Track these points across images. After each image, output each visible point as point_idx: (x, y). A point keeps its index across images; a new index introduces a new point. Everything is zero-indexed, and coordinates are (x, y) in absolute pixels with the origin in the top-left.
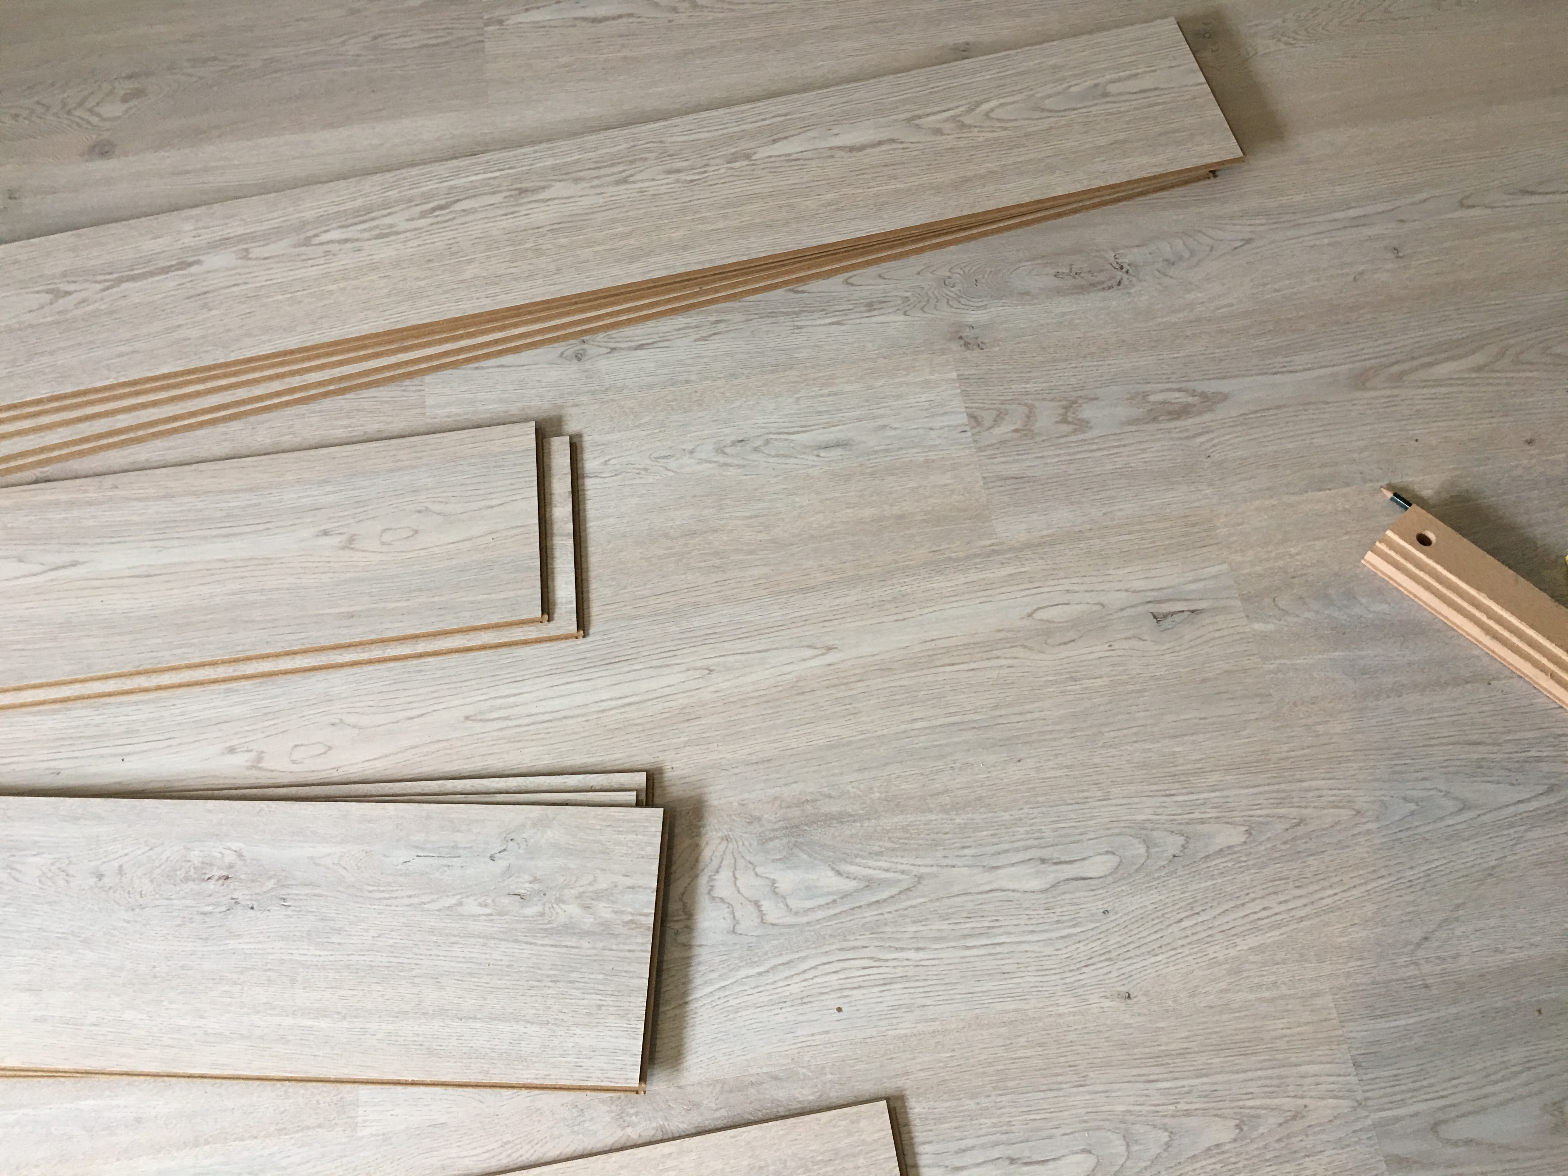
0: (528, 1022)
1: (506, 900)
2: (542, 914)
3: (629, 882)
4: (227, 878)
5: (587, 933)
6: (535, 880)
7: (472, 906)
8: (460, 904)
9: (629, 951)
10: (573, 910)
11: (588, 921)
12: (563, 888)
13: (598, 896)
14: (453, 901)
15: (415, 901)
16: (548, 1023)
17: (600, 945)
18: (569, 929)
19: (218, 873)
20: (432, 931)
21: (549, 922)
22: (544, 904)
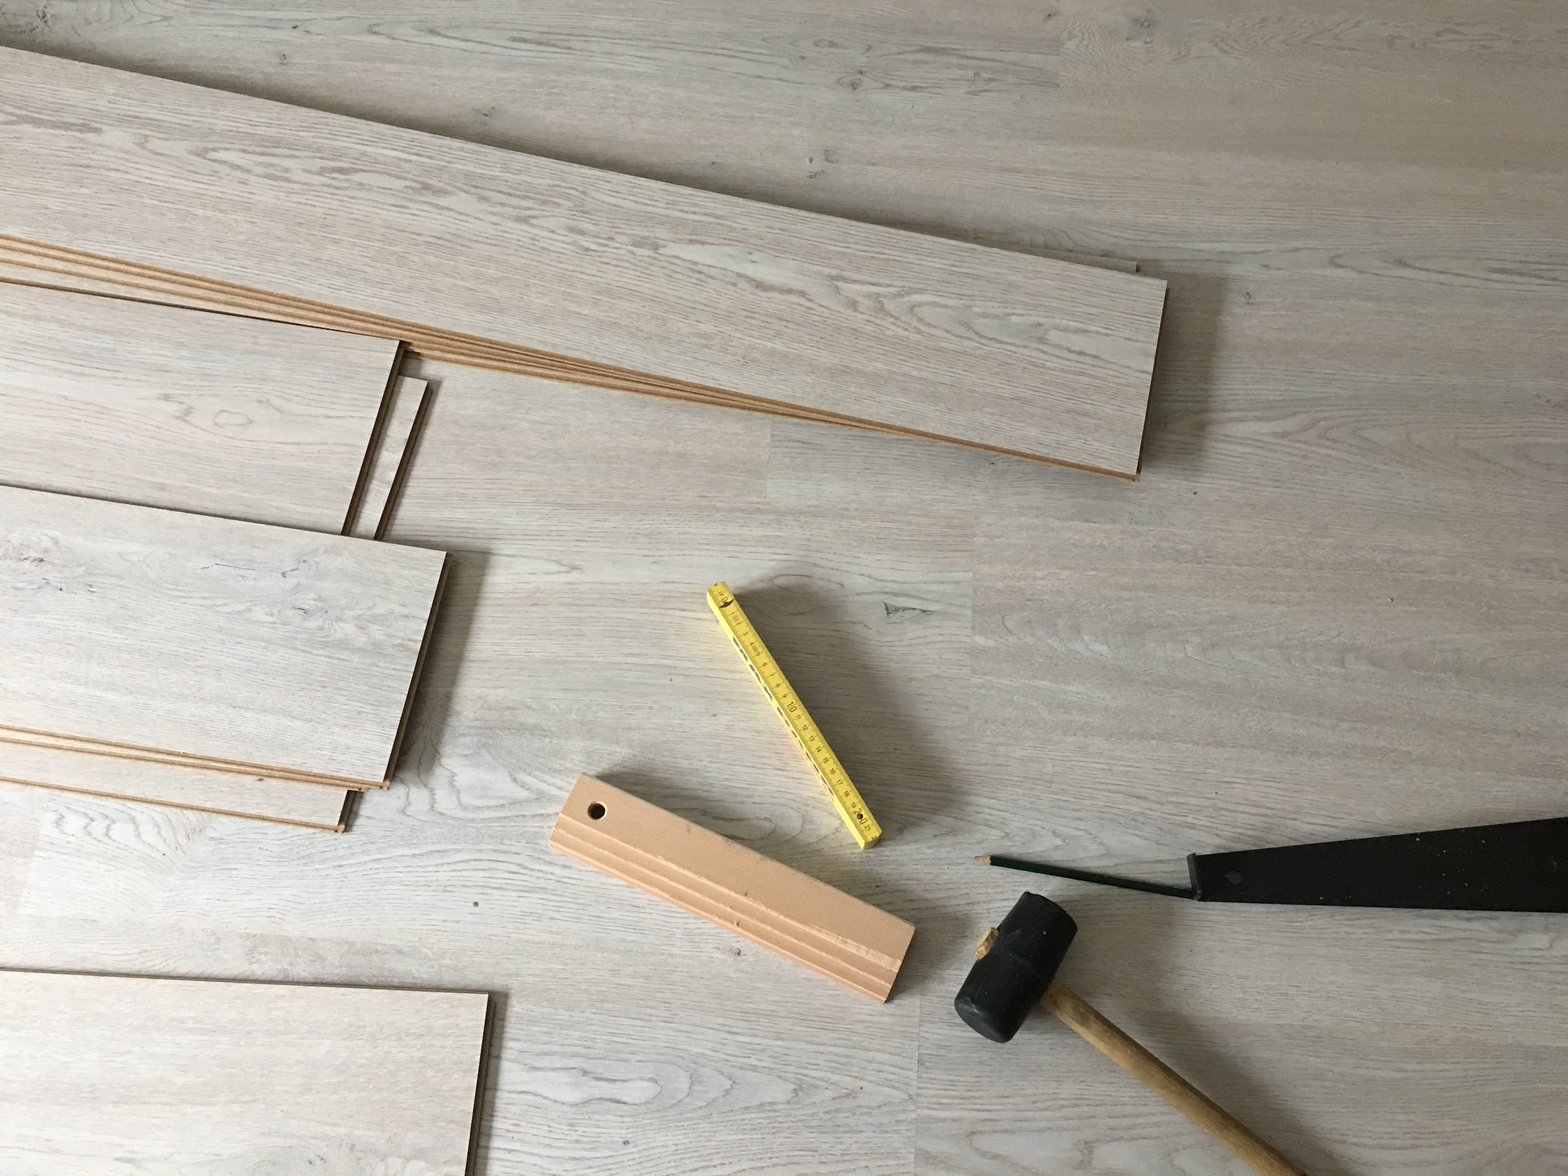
0: (294, 717)
1: (290, 613)
2: (321, 629)
3: (406, 611)
4: (42, 560)
5: (360, 650)
6: (320, 599)
7: (259, 614)
8: (249, 610)
9: (394, 669)
10: (350, 629)
11: (362, 640)
12: (344, 609)
13: (375, 619)
14: (242, 607)
15: (209, 602)
16: (311, 720)
17: (369, 661)
18: (344, 644)
19: (33, 555)
20: (220, 630)
21: (326, 636)
22: (324, 621)
